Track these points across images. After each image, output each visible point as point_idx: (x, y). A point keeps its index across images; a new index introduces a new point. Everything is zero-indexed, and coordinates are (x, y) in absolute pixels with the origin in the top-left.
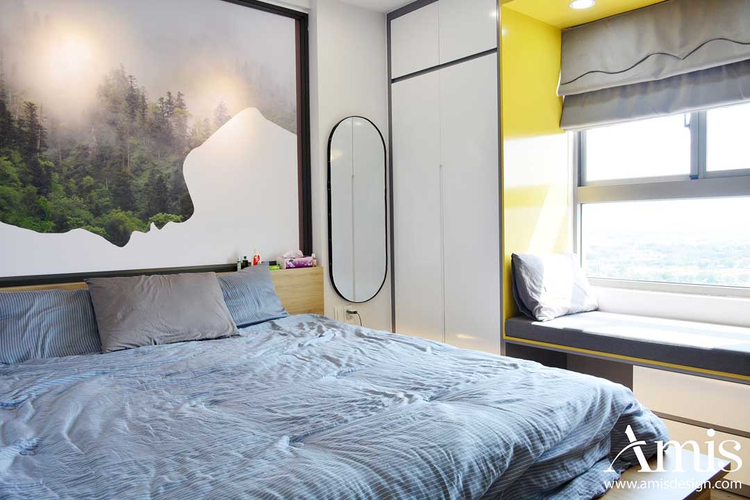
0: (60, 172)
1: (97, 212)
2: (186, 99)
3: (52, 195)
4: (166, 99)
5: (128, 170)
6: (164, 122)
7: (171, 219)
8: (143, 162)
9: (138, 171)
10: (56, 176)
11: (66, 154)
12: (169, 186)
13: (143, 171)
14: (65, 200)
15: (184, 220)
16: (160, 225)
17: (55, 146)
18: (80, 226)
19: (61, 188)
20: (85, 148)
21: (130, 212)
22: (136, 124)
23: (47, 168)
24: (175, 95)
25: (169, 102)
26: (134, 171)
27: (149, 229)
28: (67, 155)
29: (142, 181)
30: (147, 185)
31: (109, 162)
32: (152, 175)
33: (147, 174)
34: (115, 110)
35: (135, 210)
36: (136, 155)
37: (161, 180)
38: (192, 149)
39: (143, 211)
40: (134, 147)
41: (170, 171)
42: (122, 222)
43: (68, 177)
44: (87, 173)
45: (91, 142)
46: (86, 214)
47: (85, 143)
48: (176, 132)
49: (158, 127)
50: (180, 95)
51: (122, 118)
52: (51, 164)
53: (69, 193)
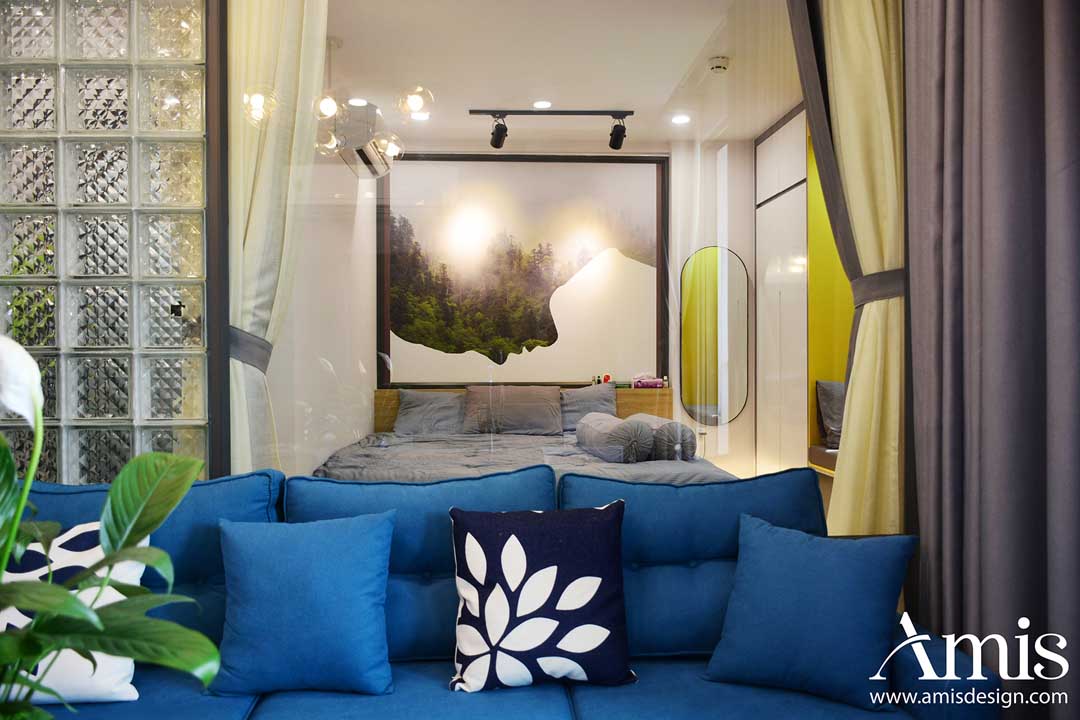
0: (461, 311)
1: (484, 339)
2: (553, 249)
3: (455, 327)
4: (538, 249)
5: (507, 306)
6: (535, 267)
7: (539, 344)
8: (518, 300)
9: (515, 307)
10: (458, 313)
11: (464, 297)
12: (538, 318)
13: (518, 307)
14: (463, 330)
15: (549, 345)
16: (530, 349)
17: (458, 292)
18: (472, 349)
19: (460, 321)
20: (478, 292)
21: (508, 339)
22: (514, 272)
23: (452, 307)
24: (544, 246)
25: (540, 252)
26: (511, 308)
27: (521, 352)
28: (466, 298)
29: (517, 315)
30: (521, 318)
31: (494, 302)
32: (525, 309)
33: (521, 308)
34: (499, 262)
35: (511, 337)
36: (513, 295)
37: (531, 312)
38: (557, 287)
39: (517, 338)
40: (512, 289)
41: (538, 306)
42: (501, 346)
43: (466, 314)
44: (479, 310)
45: (482, 288)
46: (477, 340)
47: (477, 289)
48: (545, 274)
49: (531, 272)
50: (548, 245)
51: (504, 267)
52: (455, 305)
53: (466, 325)
